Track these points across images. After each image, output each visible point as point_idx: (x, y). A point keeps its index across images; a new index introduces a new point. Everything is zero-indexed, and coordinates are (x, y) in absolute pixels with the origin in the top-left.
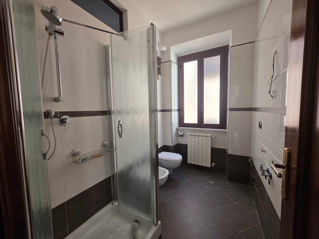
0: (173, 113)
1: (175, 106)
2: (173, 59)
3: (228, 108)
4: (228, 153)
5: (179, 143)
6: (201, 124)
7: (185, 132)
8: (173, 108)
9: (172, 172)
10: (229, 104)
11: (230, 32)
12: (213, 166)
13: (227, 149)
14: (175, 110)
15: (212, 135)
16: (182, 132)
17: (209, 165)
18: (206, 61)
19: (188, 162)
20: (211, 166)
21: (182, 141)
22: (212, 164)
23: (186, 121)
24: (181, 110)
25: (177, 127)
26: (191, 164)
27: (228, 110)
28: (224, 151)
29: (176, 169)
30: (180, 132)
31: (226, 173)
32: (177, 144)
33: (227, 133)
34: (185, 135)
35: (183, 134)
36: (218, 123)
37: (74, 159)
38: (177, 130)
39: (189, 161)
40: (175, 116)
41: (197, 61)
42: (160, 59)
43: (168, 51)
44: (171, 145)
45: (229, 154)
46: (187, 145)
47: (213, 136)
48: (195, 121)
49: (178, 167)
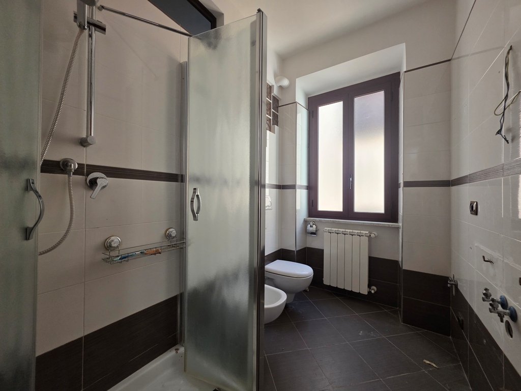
0: (298, 191)
1: (302, 179)
2: (301, 99)
3: (401, 181)
4: (403, 268)
5: (308, 246)
6: (348, 212)
7: (319, 227)
8: (298, 183)
9: (294, 300)
10: (403, 174)
11: (403, 46)
12: (373, 292)
13: (400, 260)
14: (301, 187)
15: (370, 233)
16: (314, 226)
17: (364, 290)
18: (359, 101)
19: (325, 283)
20: (368, 292)
21: (314, 243)
22: (370, 289)
23: (321, 208)
24: (312, 189)
25: (305, 218)
26: (330, 287)
27: (402, 185)
28: (395, 264)
29: (300, 293)
30: (311, 226)
31: (400, 307)
32: (305, 248)
33: (401, 230)
34: (319, 233)
35: (316, 231)
36: (381, 210)
37: (108, 254)
38: (306, 222)
39: (326, 281)
40: (301, 196)
41: (342, 102)
42: (278, 101)
43: (292, 86)
44: (294, 249)
45: (405, 270)
46: (322, 251)
47: (372, 235)
48: (338, 207)
49: (305, 291)
